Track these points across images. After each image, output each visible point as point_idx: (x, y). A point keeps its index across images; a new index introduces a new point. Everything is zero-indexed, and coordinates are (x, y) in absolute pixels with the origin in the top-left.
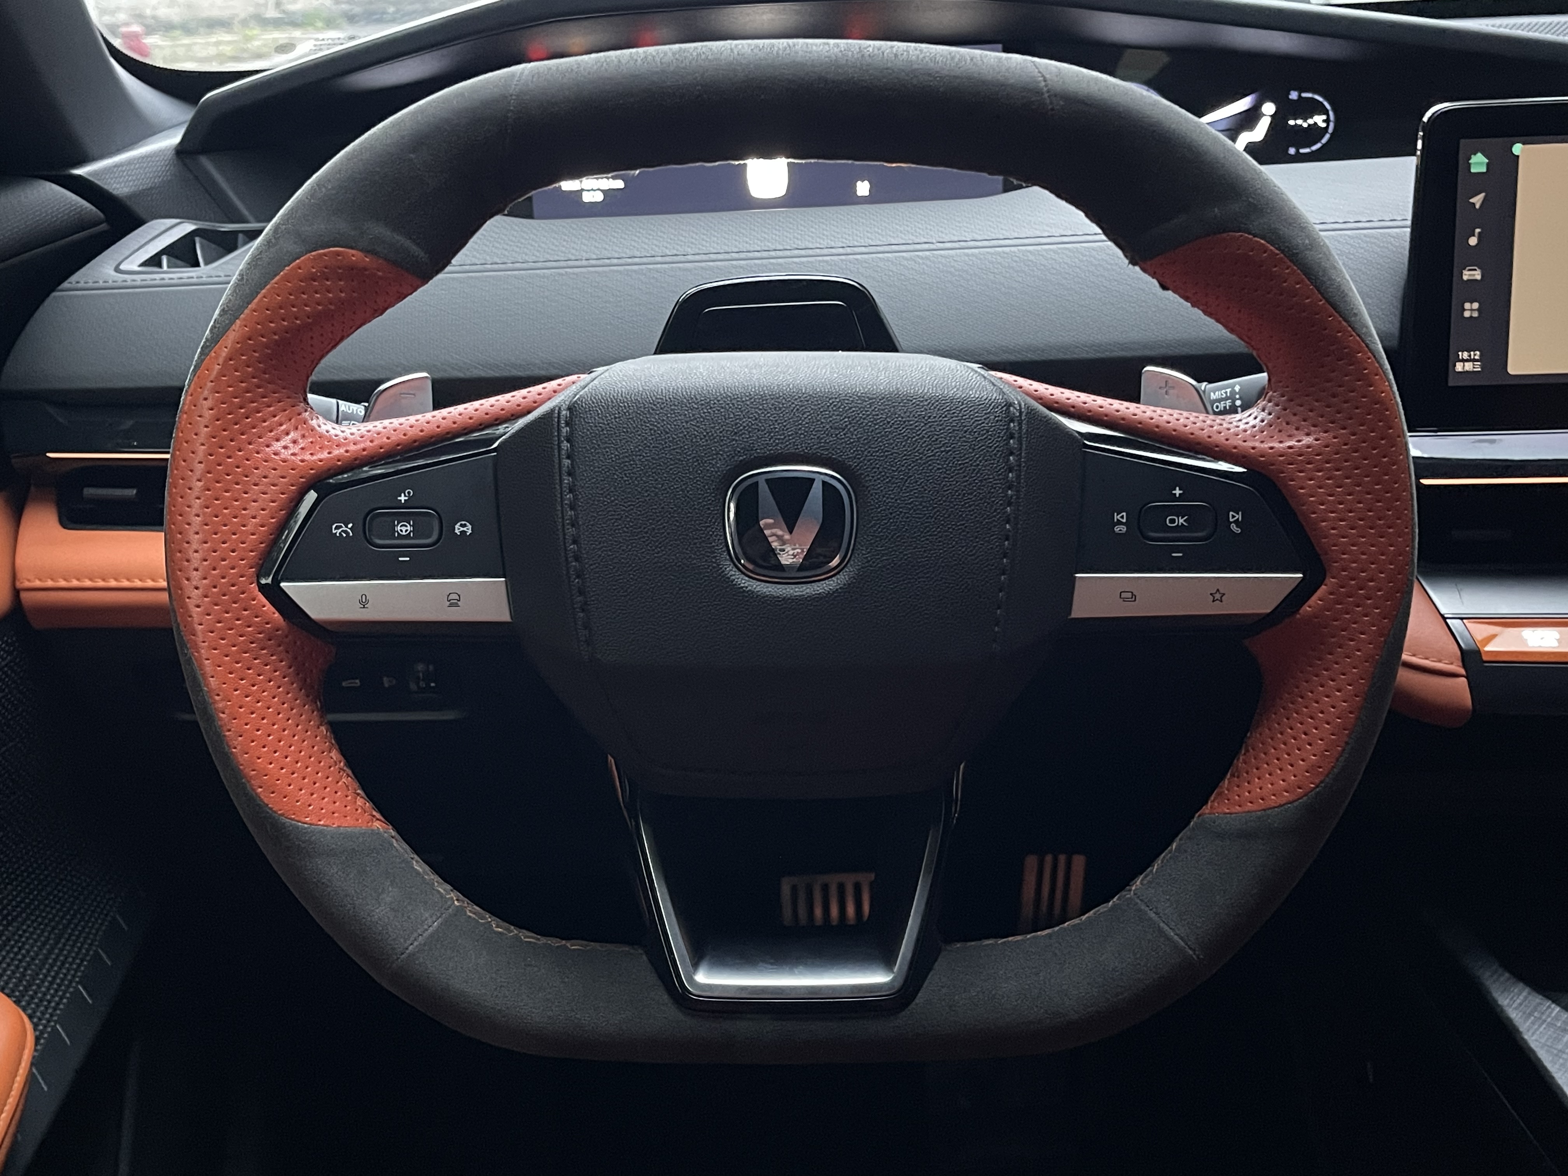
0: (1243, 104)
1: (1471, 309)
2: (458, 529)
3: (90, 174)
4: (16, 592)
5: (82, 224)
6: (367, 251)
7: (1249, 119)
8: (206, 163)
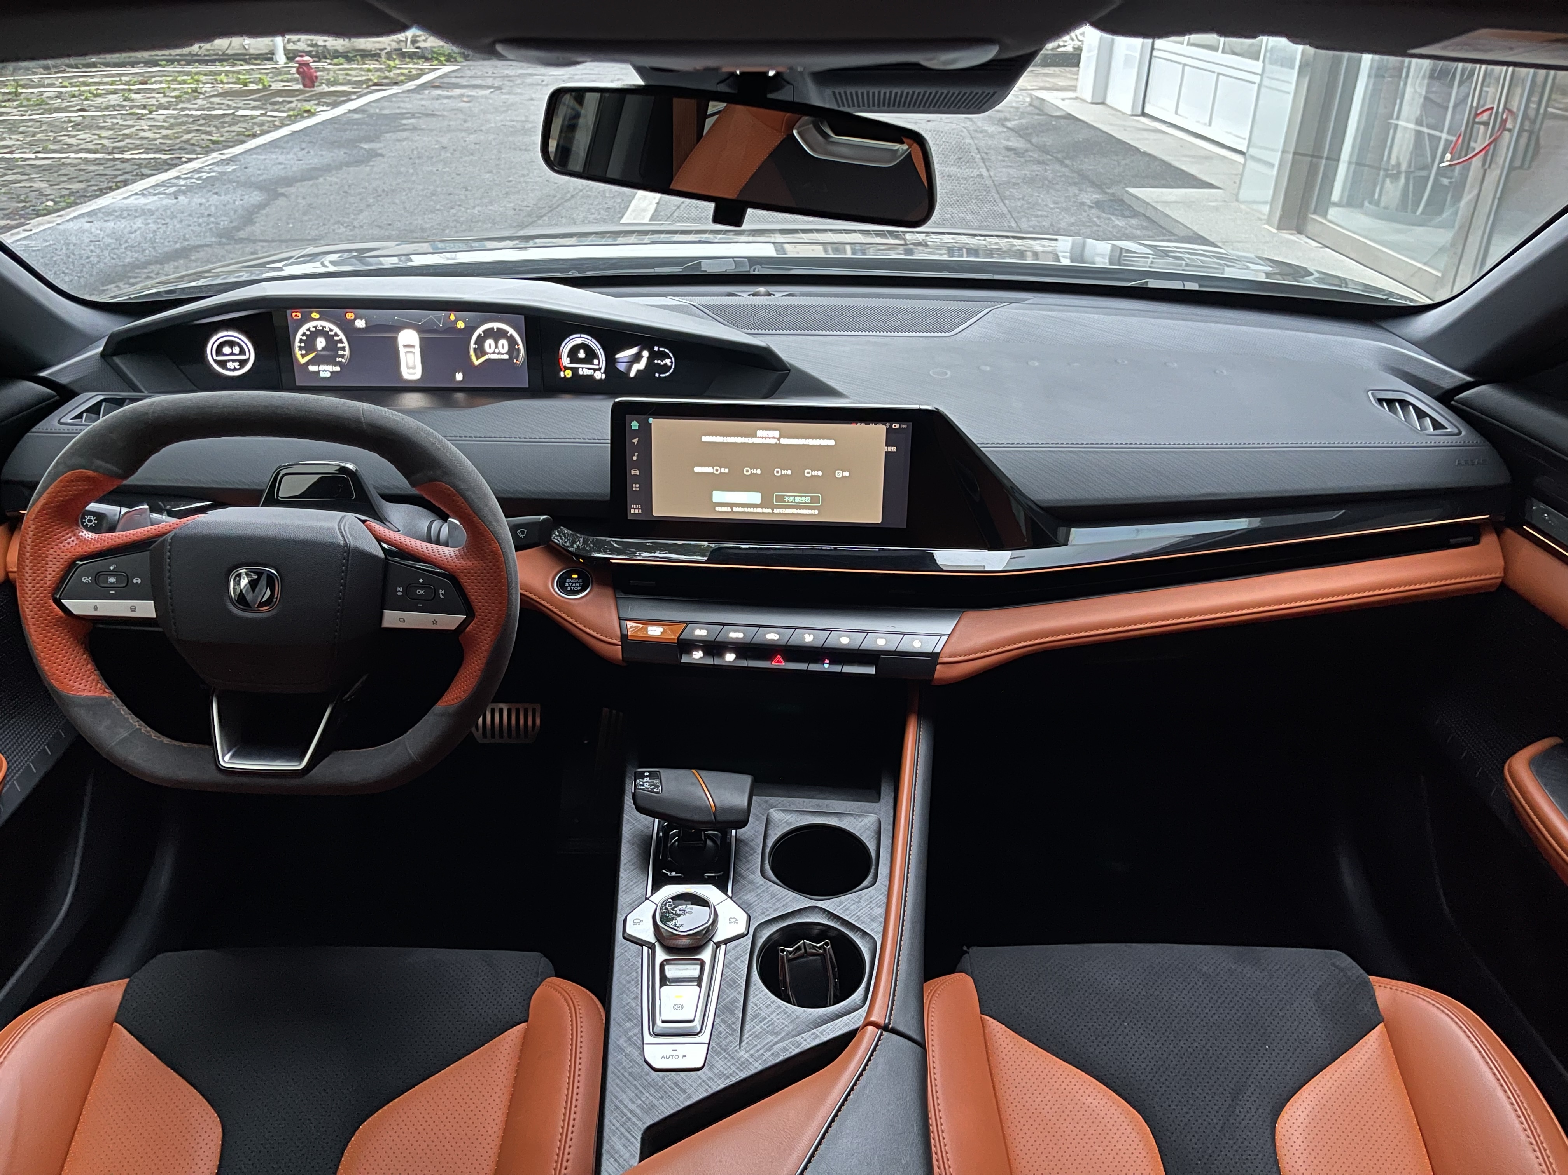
0: (635, 350)
1: (636, 487)
2: (135, 581)
3: (50, 374)
4: (7, 573)
5: (45, 398)
6: (94, 471)
7: (637, 358)
8: (117, 360)
